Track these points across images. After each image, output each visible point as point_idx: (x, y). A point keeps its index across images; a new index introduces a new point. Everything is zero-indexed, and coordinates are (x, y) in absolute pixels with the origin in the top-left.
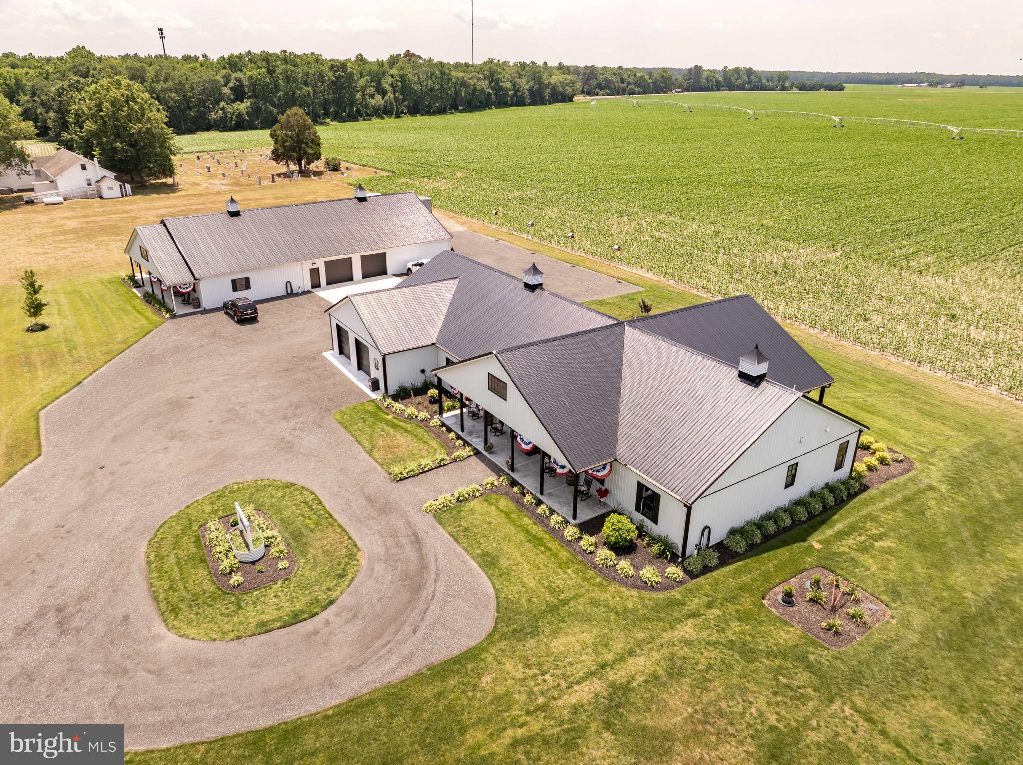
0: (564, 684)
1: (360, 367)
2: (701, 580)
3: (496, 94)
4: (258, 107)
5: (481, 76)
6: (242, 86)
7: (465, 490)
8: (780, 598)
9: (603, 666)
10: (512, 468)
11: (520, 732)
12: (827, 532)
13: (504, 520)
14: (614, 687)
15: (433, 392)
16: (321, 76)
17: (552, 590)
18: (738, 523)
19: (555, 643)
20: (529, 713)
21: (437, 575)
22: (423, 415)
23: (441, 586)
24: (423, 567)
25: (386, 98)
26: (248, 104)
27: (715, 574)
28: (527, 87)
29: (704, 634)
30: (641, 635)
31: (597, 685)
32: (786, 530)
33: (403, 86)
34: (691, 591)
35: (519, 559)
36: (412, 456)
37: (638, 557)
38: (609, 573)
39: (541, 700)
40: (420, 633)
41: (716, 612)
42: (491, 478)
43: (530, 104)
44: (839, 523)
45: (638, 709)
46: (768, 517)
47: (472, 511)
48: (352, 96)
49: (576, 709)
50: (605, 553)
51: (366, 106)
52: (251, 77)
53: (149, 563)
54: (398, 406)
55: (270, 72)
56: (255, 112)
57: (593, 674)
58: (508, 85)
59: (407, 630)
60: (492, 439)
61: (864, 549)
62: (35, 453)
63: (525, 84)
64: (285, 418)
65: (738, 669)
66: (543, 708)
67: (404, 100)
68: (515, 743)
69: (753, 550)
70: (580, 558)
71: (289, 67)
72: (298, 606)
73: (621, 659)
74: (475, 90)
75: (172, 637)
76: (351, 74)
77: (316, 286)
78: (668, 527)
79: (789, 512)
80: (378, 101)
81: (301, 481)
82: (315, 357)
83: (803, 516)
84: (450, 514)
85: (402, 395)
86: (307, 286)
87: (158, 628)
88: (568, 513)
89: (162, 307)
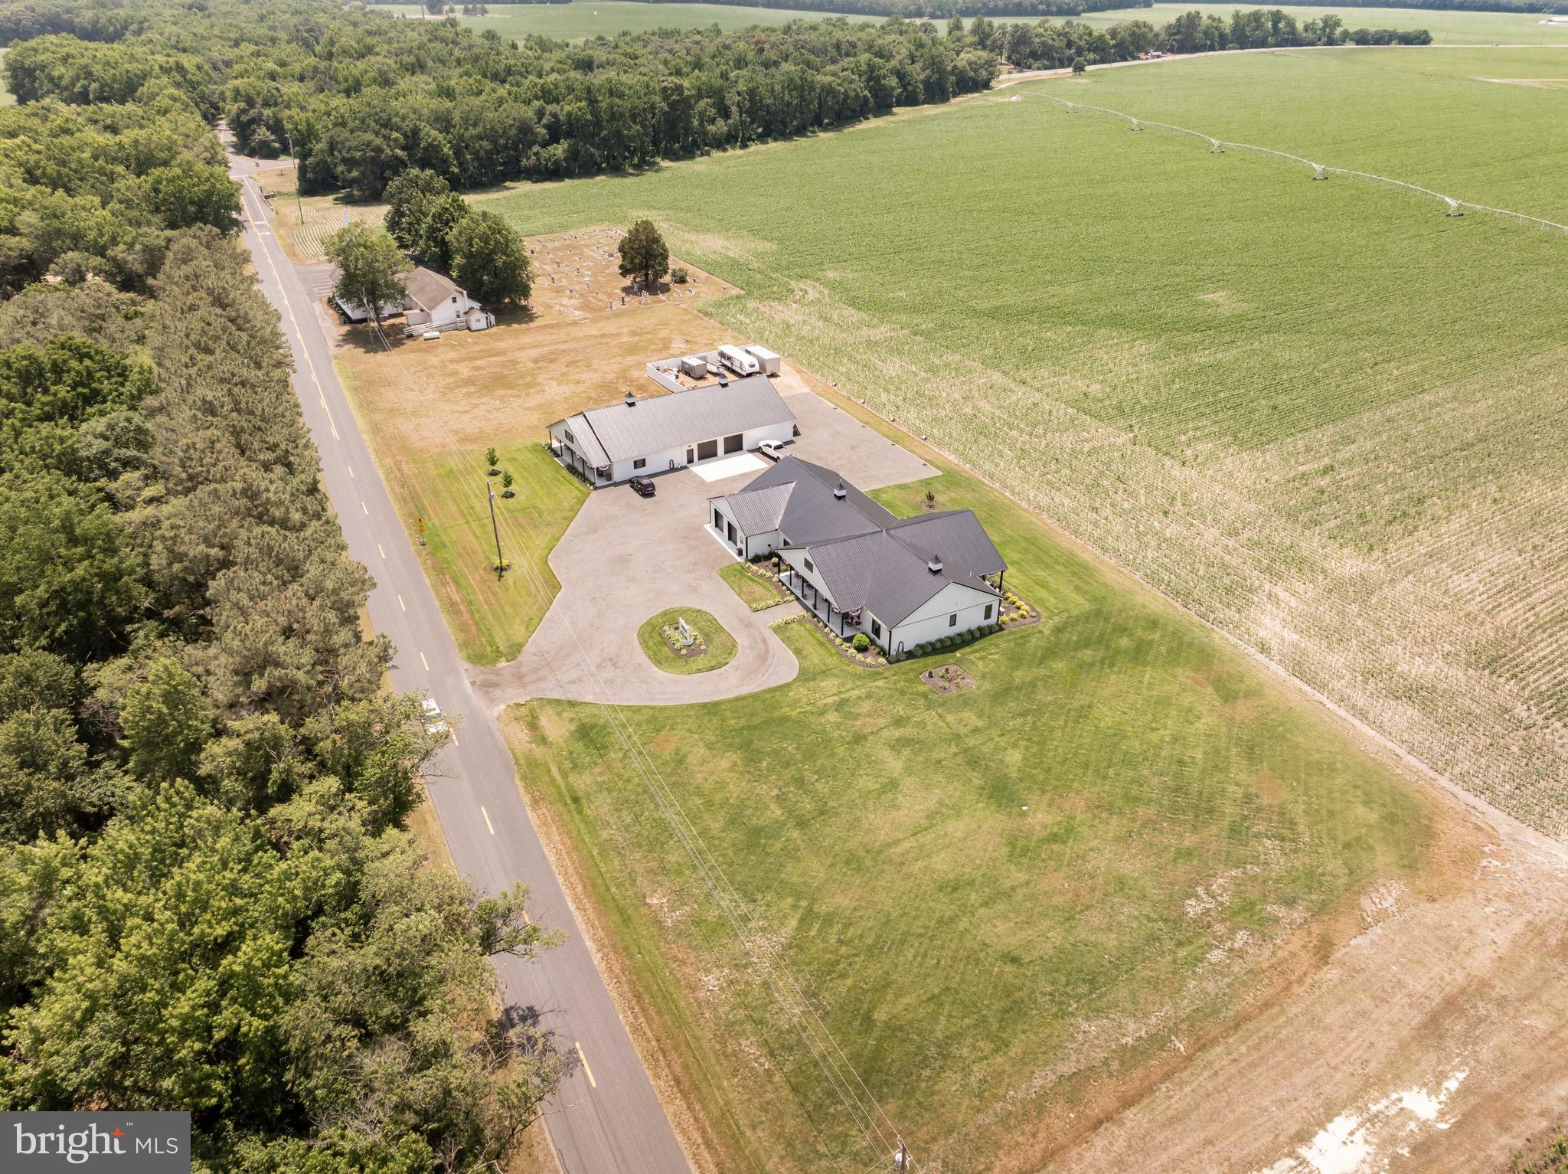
0: (822, 696)
1: (730, 538)
2: (895, 666)
3: (875, 97)
4: (576, 149)
6: (557, 120)
7: (790, 618)
8: (927, 674)
9: (840, 692)
10: (815, 608)
11: (802, 709)
12: (968, 649)
13: (807, 633)
14: (843, 699)
15: (775, 560)
16: (651, 107)
17: (824, 664)
18: (923, 641)
19: (822, 683)
20: (807, 704)
21: (774, 654)
22: (769, 574)
23: (775, 659)
24: (767, 651)
25: (731, 122)
26: (566, 146)
27: (901, 663)
28: (922, 77)
29: (887, 685)
30: (859, 683)
31: (836, 698)
32: (946, 647)
33: (752, 105)
34: (887, 668)
35: (813, 651)
36: (762, 599)
37: (867, 653)
38: (852, 659)
39: (812, 700)
40: (766, 676)
41: (895, 677)
42: (804, 613)
44: (977, 645)
45: (850, 706)
46: (939, 640)
47: (792, 628)
48: (688, 124)
49: (825, 704)
50: (852, 651)
51: (705, 133)
52: (569, 114)
53: (640, 641)
54: (754, 568)
55: (592, 102)
56: (573, 155)
57: (835, 694)
59: (760, 675)
60: (807, 591)
61: (982, 658)
63: (918, 73)
64: (689, 572)
65: (895, 697)
66: (813, 703)
67: (752, 122)
68: (800, 712)
69: (925, 654)
70: (840, 652)
72: (713, 663)
73: (848, 690)
74: (846, 96)
75: (662, 672)
76: (688, 97)
77: (690, 461)
78: (883, 641)
79: (951, 638)
80: (720, 127)
81: (704, 609)
82: (700, 528)
83: (958, 641)
84: (781, 629)
85: (756, 560)
86: (685, 462)
87: (655, 668)
88: (839, 632)
89: (584, 478)
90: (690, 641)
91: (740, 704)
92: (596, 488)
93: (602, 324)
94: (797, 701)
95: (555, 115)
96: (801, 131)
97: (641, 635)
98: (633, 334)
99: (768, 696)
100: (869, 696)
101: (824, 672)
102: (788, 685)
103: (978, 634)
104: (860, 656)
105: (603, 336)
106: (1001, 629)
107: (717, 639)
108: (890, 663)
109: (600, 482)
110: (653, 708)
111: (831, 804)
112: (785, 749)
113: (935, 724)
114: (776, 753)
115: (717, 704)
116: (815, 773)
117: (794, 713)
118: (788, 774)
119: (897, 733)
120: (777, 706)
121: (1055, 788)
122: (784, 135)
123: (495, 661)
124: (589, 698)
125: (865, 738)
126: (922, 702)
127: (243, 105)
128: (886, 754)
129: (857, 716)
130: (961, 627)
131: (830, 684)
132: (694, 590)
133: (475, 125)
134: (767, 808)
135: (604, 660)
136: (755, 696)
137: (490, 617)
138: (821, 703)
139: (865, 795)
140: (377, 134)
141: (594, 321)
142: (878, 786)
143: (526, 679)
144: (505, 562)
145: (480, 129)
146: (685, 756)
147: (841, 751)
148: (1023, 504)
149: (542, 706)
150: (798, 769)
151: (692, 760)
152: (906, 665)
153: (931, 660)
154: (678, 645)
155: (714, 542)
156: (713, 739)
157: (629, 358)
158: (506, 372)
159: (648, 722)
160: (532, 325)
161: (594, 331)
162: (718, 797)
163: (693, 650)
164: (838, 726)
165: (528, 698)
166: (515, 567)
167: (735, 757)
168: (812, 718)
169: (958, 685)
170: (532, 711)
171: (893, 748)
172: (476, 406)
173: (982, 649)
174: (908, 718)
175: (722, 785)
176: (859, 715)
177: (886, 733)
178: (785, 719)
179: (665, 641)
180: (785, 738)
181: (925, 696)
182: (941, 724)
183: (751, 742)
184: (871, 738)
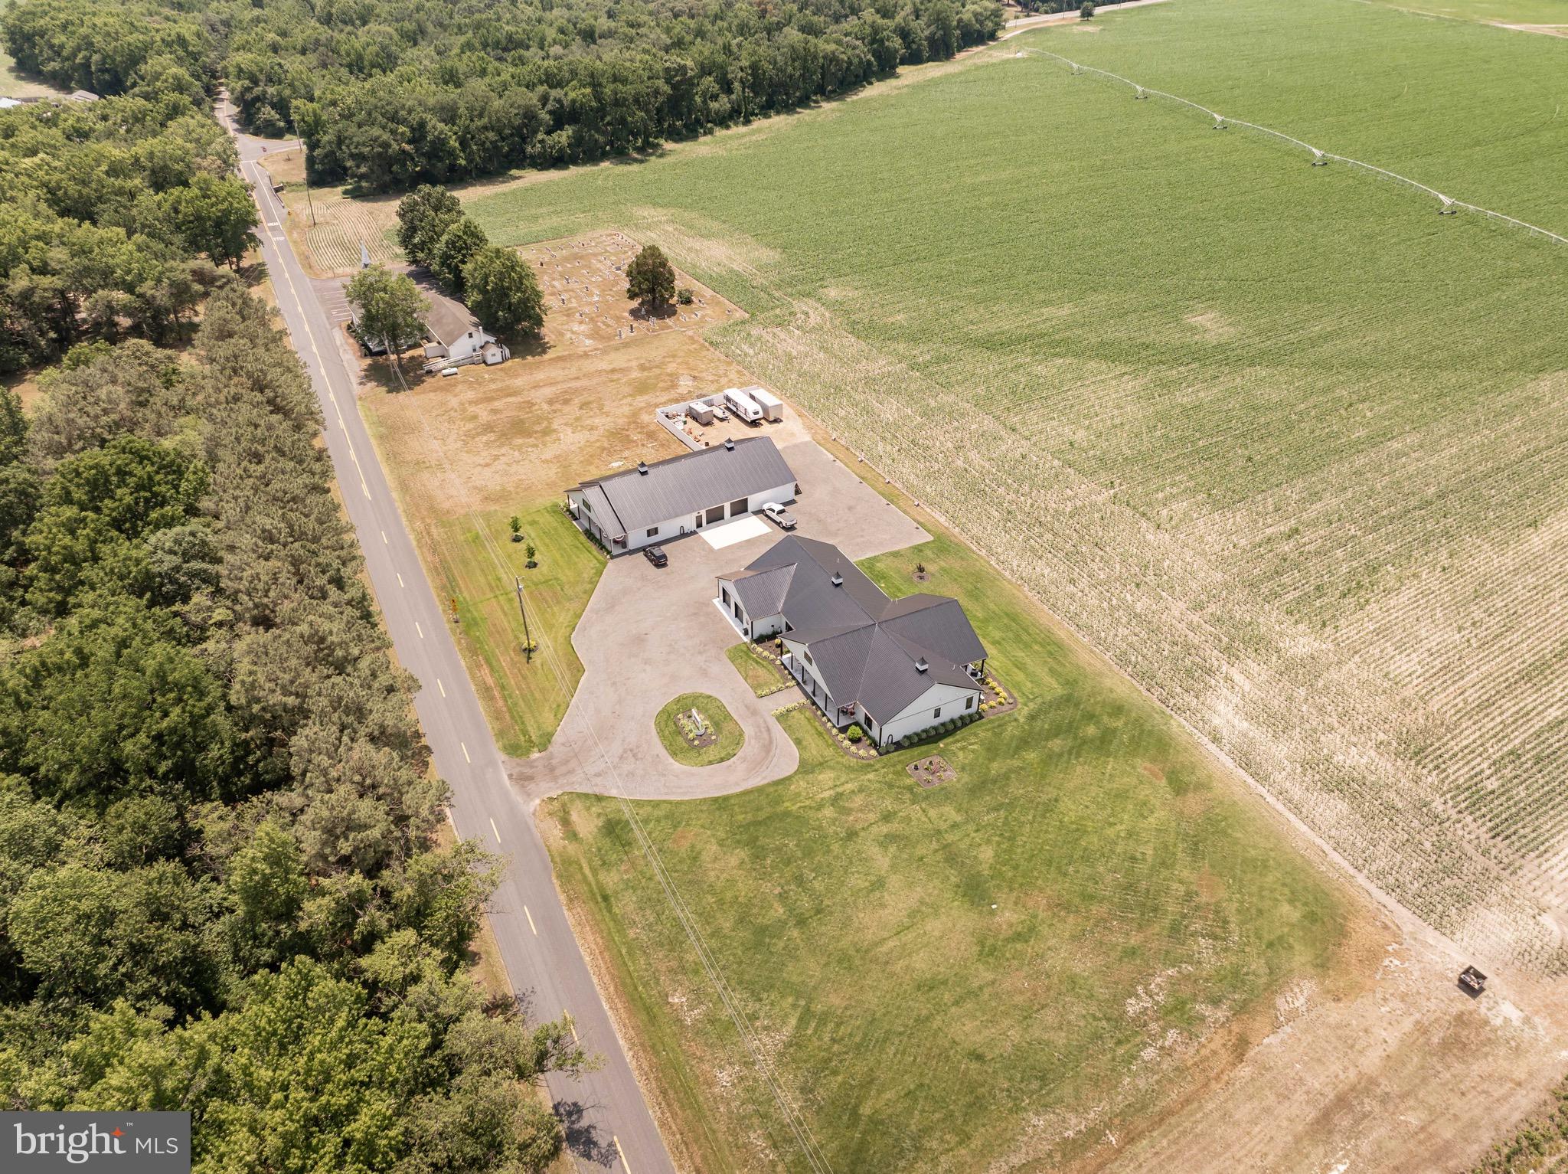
0: (820, 790)
1: (737, 617)
2: (884, 758)
3: (878, 60)
4: (581, 135)
5: (858, 42)
6: (562, 108)
7: (789, 706)
8: (913, 766)
9: (836, 785)
10: (814, 695)
11: (802, 804)
12: (950, 740)
13: (807, 722)
14: (838, 793)
15: (778, 641)
17: (822, 756)
18: (908, 733)
19: (820, 776)
20: (806, 798)
21: (776, 745)
22: (772, 657)
23: (778, 750)
24: (771, 742)
25: (733, 98)
26: (570, 132)
27: (890, 754)
28: (927, 33)
29: (877, 778)
30: (853, 776)
31: (832, 791)
32: (931, 737)
33: (755, 79)
34: (877, 760)
35: (812, 741)
36: (766, 684)
37: (860, 745)
38: (846, 751)
39: (811, 794)
40: (770, 769)
41: (885, 770)
42: (803, 700)
44: (959, 735)
45: (844, 800)
46: (924, 731)
47: (793, 716)
48: (691, 102)
49: (822, 799)
50: (847, 743)
51: (708, 110)
52: (574, 101)
53: (658, 732)
54: (759, 648)
55: (596, 85)
56: (577, 141)
57: (831, 788)
58: (897, 43)
59: (765, 767)
60: (806, 679)
61: (963, 749)
63: (922, 29)
64: (700, 653)
65: (884, 790)
66: (811, 797)
67: (755, 96)
68: (799, 807)
69: (912, 745)
70: (836, 743)
71: (618, 85)
72: (722, 754)
73: (843, 783)
74: (849, 64)
75: (677, 763)
76: (690, 78)
77: (699, 525)
78: (875, 733)
79: (935, 728)
80: (722, 104)
81: (714, 695)
82: (708, 604)
83: (942, 731)
84: (783, 718)
85: (760, 640)
86: (694, 527)
87: (671, 760)
88: (835, 721)
89: (602, 547)
90: (702, 731)
91: (747, 798)
92: (612, 557)
93: (613, 355)
94: (798, 794)
95: (559, 101)
96: (804, 102)
97: (657, 724)
98: (642, 368)
99: (772, 789)
100: (861, 791)
101: (821, 764)
102: (789, 778)
103: (959, 724)
104: (853, 748)
105: (613, 371)
106: (981, 717)
107: (727, 727)
108: (880, 754)
109: (616, 551)
110: (670, 802)
111: (826, 902)
112: (786, 845)
113: (919, 819)
114: (779, 849)
115: (726, 798)
116: (812, 871)
117: (794, 808)
118: (788, 872)
119: (885, 829)
120: (779, 800)
121: (1021, 885)
122: (788, 108)
123: (528, 752)
124: (614, 793)
125: (856, 834)
126: (908, 796)
127: (247, 83)
128: (875, 850)
129: (848, 811)
130: (945, 717)
131: (826, 777)
132: (704, 673)
133: (481, 116)
134: (771, 907)
135: (625, 751)
136: (760, 790)
137: (521, 703)
138: (818, 797)
139: (856, 893)
140: (384, 128)
141: (605, 352)
142: (867, 884)
143: (558, 772)
144: (533, 643)
145: (485, 120)
146: (699, 853)
147: (836, 848)
148: (1007, 574)
149: (572, 801)
150: (798, 867)
151: (706, 857)
152: (895, 756)
153: (916, 751)
154: (691, 736)
155: (722, 619)
156: (723, 835)
157: (639, 398)
158: (523, 416)
159: (666, 817)
160: (546, 357)
161: (604, 365)
162: (729, 895)
163: (704, 740)
164: (834, 821)
165: (560, 792)
166: (542, 647)
167: (742, 853)
168: (811, 813)
169: (940, 779)
170: (564, 805)
171: (881, 844)
172: (496, 458)
173: (963, 739)
174: (895, 813)
175: (732, 882)
176: (851, 810)
177: (875, 829)
178: (787, 814)
179: (679, 731)
180: (786, 835)
181: (910, 789)
182: (924, 819)
183: (757, 838)
184: (862, 834)
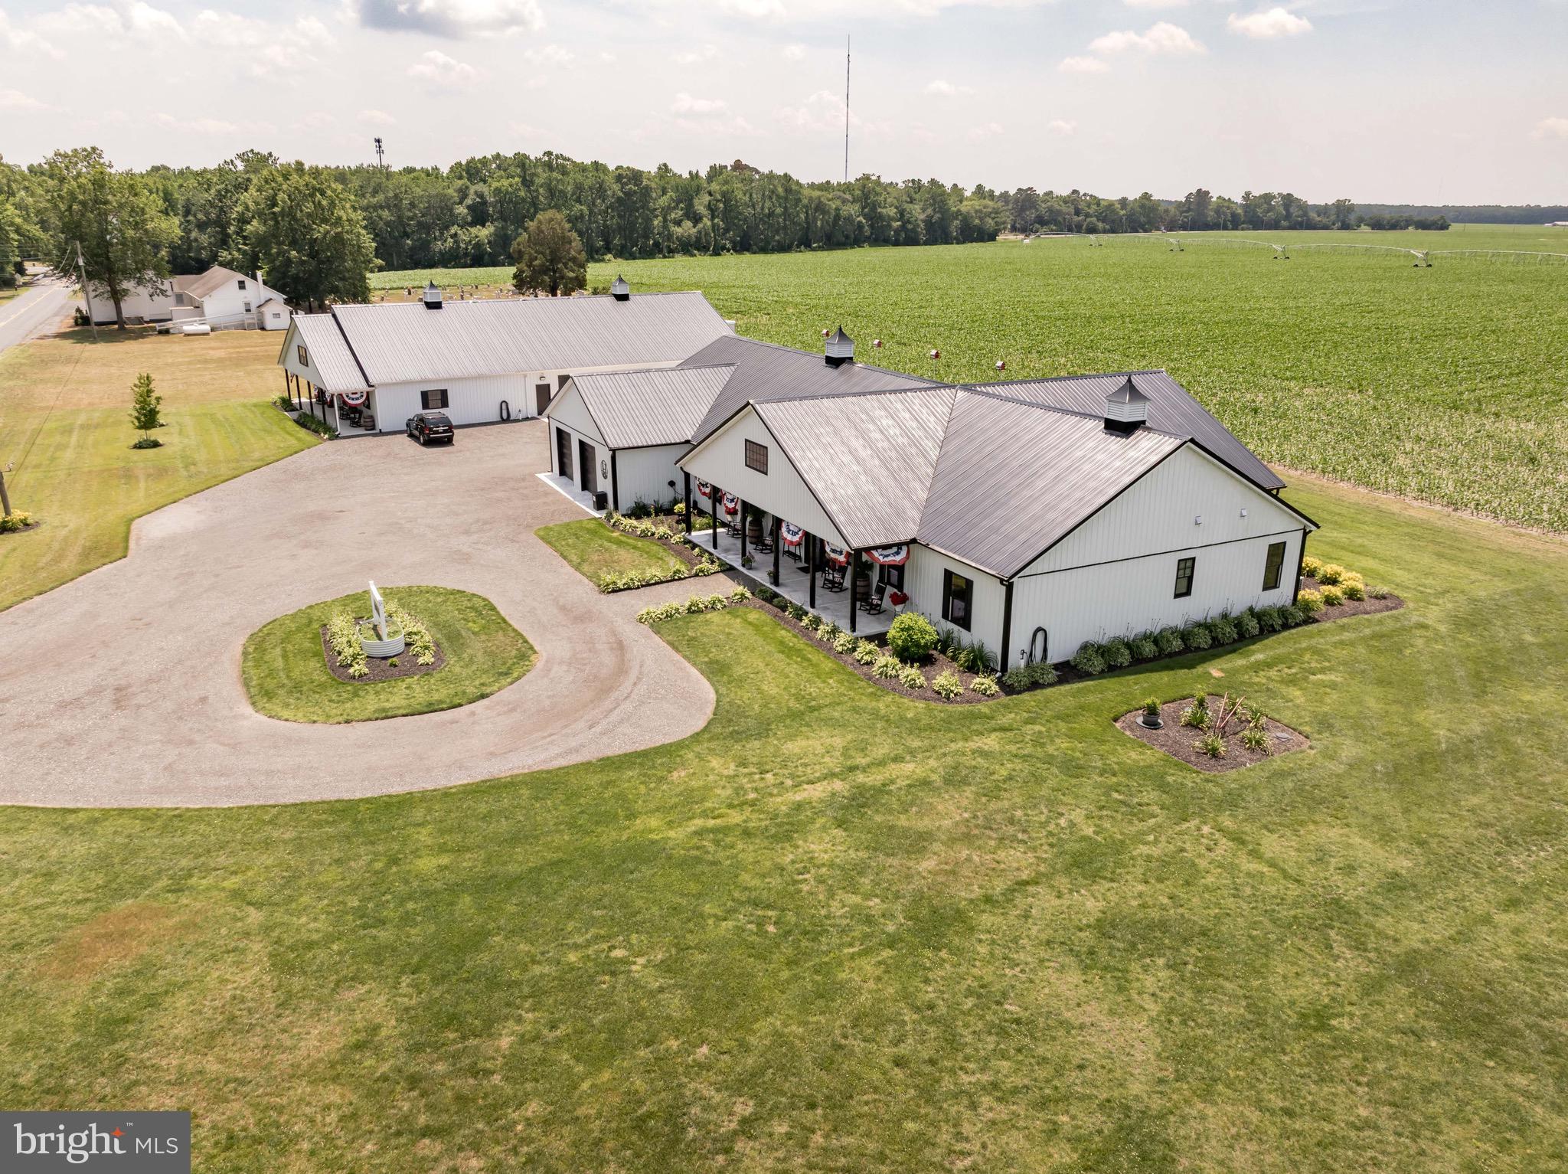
0: (789, 782)
1: (584, 486)
2: (1025, 696)
3: (872, 226)
4: (505, 235)
5: (848, 197)
6: (484, 203)
7: (702, 599)
8: (1140, 720)
9: (852, 769)
10: (776, 582)
11: (711, 823)
12: (1236, 661)
13: (751, 631)
14: (861, 789)
15: (682, 507)
16: (601, 190)
17: (799, 698)
19: (790, 745)
20: (730, 806)
21: (639, 679)
22: (663, 532)
23: (642, 688)
24: (621, 671)
25: (700, 226)
26: (492, 229)
27: (1048, 691)
28: (922, 217)
29: (1013, 748)
30: (916, 743)
31: (838, 785)
32: (1171, 655)
33: (726, 208)
34: (1006, 706)
35: (762, 666)
37: (935, 668)
38: (889, 683)
39: (752, 796)
40: (598, 729)
41: (1037, 728)
42: (743, 591)
43: (926, 243)
44: (1259, 653)
45: (890, 811)
46: (1146, 637)
47: (707, 622)
48: (648, 221)
49: (799, 807)
50: (887, 662)
51: (670, 237)
52: (498, 191)
53: (245, 654)
54: (630, 523)
55: (527, 183)
56: (502, 241)
57: (833, 775)
58: (892, 212)
59: (581, 725)
61: (1292, 683)
62: (119, 555)
63: (918, 213)
65: (1051, 783)
66: (753, 803)
67: (727, 230)
68: (699, 833)
70: (850, 669)
71: (555, 174)
72: (436, 697)
73: (881, 763)
74: (837, 217)
75: (261, 718)
76: (647, 188)
78: (985, 631)
79: (1182, 631)
80: (687, 229)
81: (474, 589)
82: (522, 479)
84: (674, 624)
85: (638, 512)
86: (532, 409)
88: (842, 624)
90: (395, 650)
97: (257, 639)
99: (594, 780)
100: (955, 779)
101: (795, 715)
102: (670, 752)
103: (1251, 626)
104: (911, 672)
106: (1311, 618)
108: (1008, 689)
117: (675, 836)
119: (1091, 903)
122: (764, 249)
126: (1150, 795)
129: (918, 843)
131: (814, 749)
136: (544, 783)
138: (781, 803)
152: (1064, 695)
153: (1138, 682)
154: (347, 656)
156: (316, 931)
163: (387, 668)
164: (849, 876)
167: (378, 1006)
168: (747, 851)
169: (1255, 750)
171: (1088, 961)
173: (1278, 661)
174: (1118, 847)
176: (926, 837)
177: (1044, 902)
178: (643, 853)
181: (1154, 779)
182: (1249, 865)
183: (478, 939)
184: (987, 919)
